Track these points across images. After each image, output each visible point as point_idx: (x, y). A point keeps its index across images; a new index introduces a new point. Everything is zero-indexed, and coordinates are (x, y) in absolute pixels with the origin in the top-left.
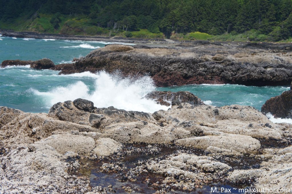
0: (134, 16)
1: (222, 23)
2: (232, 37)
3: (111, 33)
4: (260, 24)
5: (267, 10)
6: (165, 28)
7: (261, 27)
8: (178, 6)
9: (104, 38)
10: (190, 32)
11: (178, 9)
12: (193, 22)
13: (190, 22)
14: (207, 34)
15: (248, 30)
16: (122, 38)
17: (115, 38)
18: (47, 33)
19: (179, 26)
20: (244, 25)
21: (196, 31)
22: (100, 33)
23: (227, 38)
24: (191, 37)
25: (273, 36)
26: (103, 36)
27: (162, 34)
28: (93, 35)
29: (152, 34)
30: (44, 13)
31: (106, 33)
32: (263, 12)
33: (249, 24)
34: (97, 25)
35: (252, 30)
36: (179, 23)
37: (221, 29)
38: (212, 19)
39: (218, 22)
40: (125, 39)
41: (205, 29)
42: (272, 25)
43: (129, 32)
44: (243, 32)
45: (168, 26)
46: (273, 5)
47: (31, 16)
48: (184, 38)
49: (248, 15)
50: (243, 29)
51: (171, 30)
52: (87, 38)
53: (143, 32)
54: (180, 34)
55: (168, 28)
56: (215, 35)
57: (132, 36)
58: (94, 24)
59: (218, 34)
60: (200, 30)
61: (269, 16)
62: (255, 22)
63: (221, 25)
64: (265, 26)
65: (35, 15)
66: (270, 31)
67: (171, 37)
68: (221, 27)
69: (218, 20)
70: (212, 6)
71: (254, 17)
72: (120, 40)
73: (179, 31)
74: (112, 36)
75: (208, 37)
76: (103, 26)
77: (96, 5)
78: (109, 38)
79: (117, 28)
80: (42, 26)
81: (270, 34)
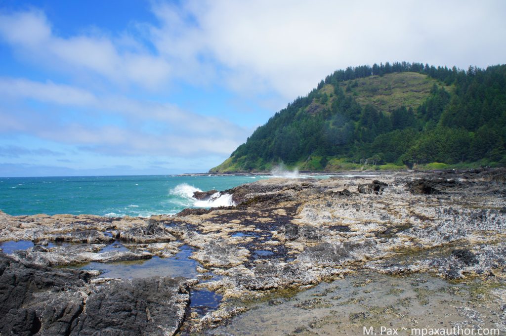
0: (382, 153)
1: (457, 154)
2: (466, 165)
3: (363, 167)
4: (491, 153)
5: (496, 141)
6: (407, 161)
7: (492, 156)
8: (417, 143)
9: (357, 172)
10: (429, 163)
11: (417, 145)
12: (431, 155)
13: (428, 155)
14: (444, 164)
15: (480, 158)
16: (372, 171)
17: (366, 172)
18: (317, 171)
19: (419, 159)
20: (476, 154)
21: (434, 162)
22: (354, 168)
23: (462, 167)
24: (430, 167)
25: (503, 163)
26: (357, 171)
27: (405, 166)
28: (349, 170)
29: (396, 166)
30: (315, 156)
31: (359, 168)
32: (493, 144)
33: (481, 154)
34: (352, 162)
35: (484, 159)
36: (419, 156)
37: (456, 159)
38: (448, 151)
39: (453, 153)
40: (374, 171)
41: (442, 160)
42: (502, 153)
43: (378, 166)
44: (476, 160)
45: (410, 159)
46: (500, 137)
47: (307, 159)
48: (424, 168)
49: (479, 147)
50: (476, 158)
51: (413, 162)
52: (343, 173)
53: (388, 165)
54: (421, 165)
55: (410, 160)
56: (451, 164)
57: (380, 169)
58: (350, 162)
59: (454, 164)
60: (438, 161)
61: (498, 146)
62: (486, 152)
63: (456, 156)
64: (495, 154)
65: (309, 158)
66: (501, 158)
67: (413, 168)
68: (456, 158)
69: (453, 152)
70: (447, 141)
71: (485, 147)
72: (369, 173)
73: (419, 163)
74: (364, 170)
75: (445, 166)
76: (357, 163)
77: (355, 147)
78: (361, 172)
79: (367, 164)
80: (314, 166)
81: (501, 161)
